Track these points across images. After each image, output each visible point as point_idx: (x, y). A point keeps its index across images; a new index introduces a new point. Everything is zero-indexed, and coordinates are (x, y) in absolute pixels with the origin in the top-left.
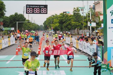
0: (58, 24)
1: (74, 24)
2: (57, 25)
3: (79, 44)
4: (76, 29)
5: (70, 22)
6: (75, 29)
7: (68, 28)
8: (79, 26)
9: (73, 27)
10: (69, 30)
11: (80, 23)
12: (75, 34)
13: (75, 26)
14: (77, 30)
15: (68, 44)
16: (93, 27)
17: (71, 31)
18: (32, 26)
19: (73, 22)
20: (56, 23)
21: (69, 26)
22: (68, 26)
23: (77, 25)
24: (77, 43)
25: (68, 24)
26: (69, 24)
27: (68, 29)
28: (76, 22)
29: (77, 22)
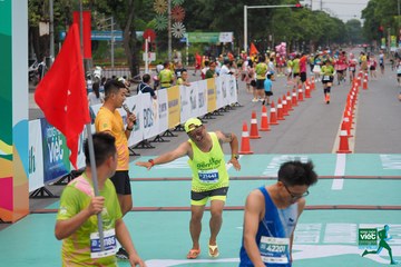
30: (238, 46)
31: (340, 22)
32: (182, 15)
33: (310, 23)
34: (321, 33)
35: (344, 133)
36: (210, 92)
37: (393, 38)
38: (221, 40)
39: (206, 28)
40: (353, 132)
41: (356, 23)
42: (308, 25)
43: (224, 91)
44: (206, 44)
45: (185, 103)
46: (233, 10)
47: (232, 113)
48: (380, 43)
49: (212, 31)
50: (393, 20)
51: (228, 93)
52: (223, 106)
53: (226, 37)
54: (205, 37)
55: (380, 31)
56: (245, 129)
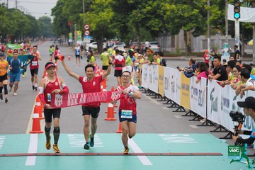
0: (112, 14)
1: (173, 11)
2: (108, 15)
3: (191, 91)
4: (182, 32)
5: (155, 4)
6: (177, 32)
7: (148, 28)
8: (190, 19)
9: (169, 26)
10: (154, 35)
11: (195, 7)
12: (178, 50)
13: (176, 21)
14: (185, 35)
15: (149, 92)
16: (247, 24)
17: (160, 40)
18: (6, 19)
19: (168, 7)
20: (102, 7)
21: (154, 22)
22: (149, 19)
23: (186, 15)
24: (183, 87)
25: (148, 12)
26: (155, 13)
27: (148, 33)
28: (179, 6)
29: (185, 3)
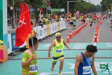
30: (66, 12)
31: (94, 6)
32: (50, 4)
33: (86, 6)
34: (89, 9)
35: (96, 37)
36: (58, 25)
37: (109, 10)
38: (61, 11)
39: (57, 7)
40: (98, 37)
41: (99, 6)
42: (85, 7)
43: (62, 25)
44: (57, 12)
45: (51, 29)
46: (64, 2)
47: (64, 31)
48: (106, 11)
49: (59, 8)
50: (109, 5)
51: (63, 26)
52: (62, 29)
53: (63, 10)
54: (57, 10)
55: (106, 8)
56: (68, 36)
